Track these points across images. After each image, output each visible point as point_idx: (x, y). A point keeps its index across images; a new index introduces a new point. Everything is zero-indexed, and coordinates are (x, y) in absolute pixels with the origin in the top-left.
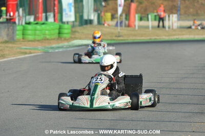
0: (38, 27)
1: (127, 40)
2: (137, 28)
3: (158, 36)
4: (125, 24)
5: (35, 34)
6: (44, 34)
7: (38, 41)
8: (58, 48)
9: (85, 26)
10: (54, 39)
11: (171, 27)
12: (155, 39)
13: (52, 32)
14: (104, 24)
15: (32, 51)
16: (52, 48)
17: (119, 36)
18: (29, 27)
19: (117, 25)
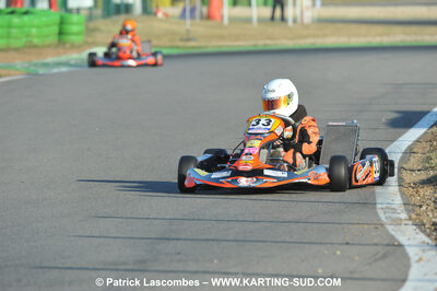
0: (16, 20)
1: (205, 47)
2: (226, 21)
3: (272, 39)
4: (201, 12)
5: (8, 36)
6: (28, 35)
7: (16, 50)
9: (115, 18)
10: (49, 46)
11: (299, 20)
13: (46, 31)
14: (155, 14)
15: (2, 72)
17: (188, 40)
19: (183, 16)
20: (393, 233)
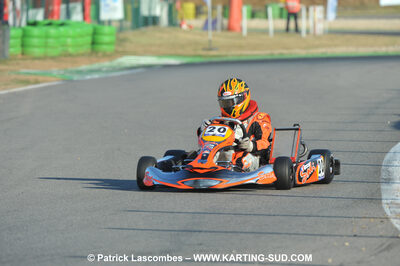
0: (52, 31)
1: (226, 56)
2: (245, 32)
3: (287, 49)
4: (222, 24)
5: (46, 46)
7: (53, 58)
8: (92, 71)
9: (143, 29)
10: (83, 55)
11: (312, 31)
12: (281, 54)
13: (80, 41)
14: (180, 26)
15: (40, 78)
16: (80, 72)
17: (210, 49)
18: (35, 31)
19: (205, 27)
20: (397, 226)
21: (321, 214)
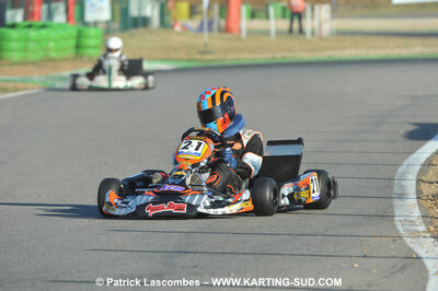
0: (33, 33)
2: (244, 34)
3: (290, 51)
4: (219, 25)
5: (25, 50)
6: (46, 49)
7: (34, 63)
9: (133, 31)
12: (284, 58)
13: (63, 44)
14: (173, 27)
17: (206, 53)
18: (14, 34)
19: (201, 29)
20: (411, 245)
21: (327, 233)
